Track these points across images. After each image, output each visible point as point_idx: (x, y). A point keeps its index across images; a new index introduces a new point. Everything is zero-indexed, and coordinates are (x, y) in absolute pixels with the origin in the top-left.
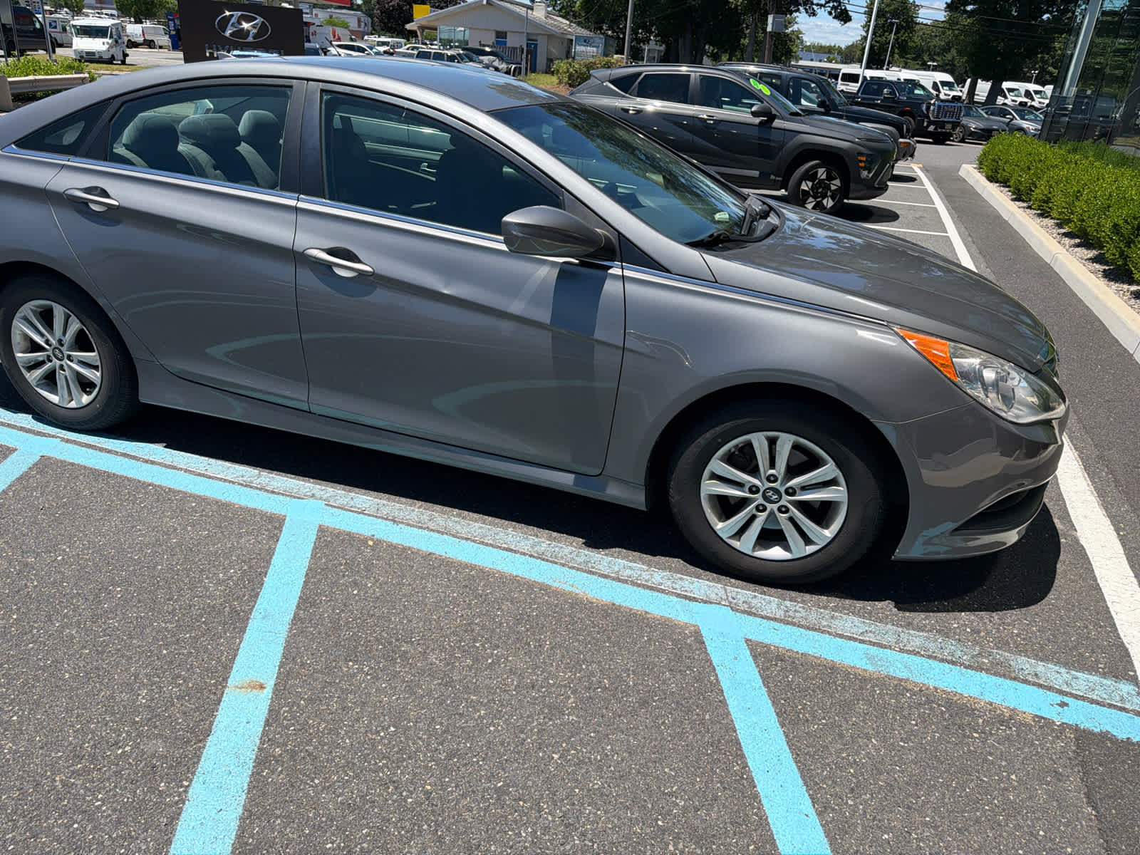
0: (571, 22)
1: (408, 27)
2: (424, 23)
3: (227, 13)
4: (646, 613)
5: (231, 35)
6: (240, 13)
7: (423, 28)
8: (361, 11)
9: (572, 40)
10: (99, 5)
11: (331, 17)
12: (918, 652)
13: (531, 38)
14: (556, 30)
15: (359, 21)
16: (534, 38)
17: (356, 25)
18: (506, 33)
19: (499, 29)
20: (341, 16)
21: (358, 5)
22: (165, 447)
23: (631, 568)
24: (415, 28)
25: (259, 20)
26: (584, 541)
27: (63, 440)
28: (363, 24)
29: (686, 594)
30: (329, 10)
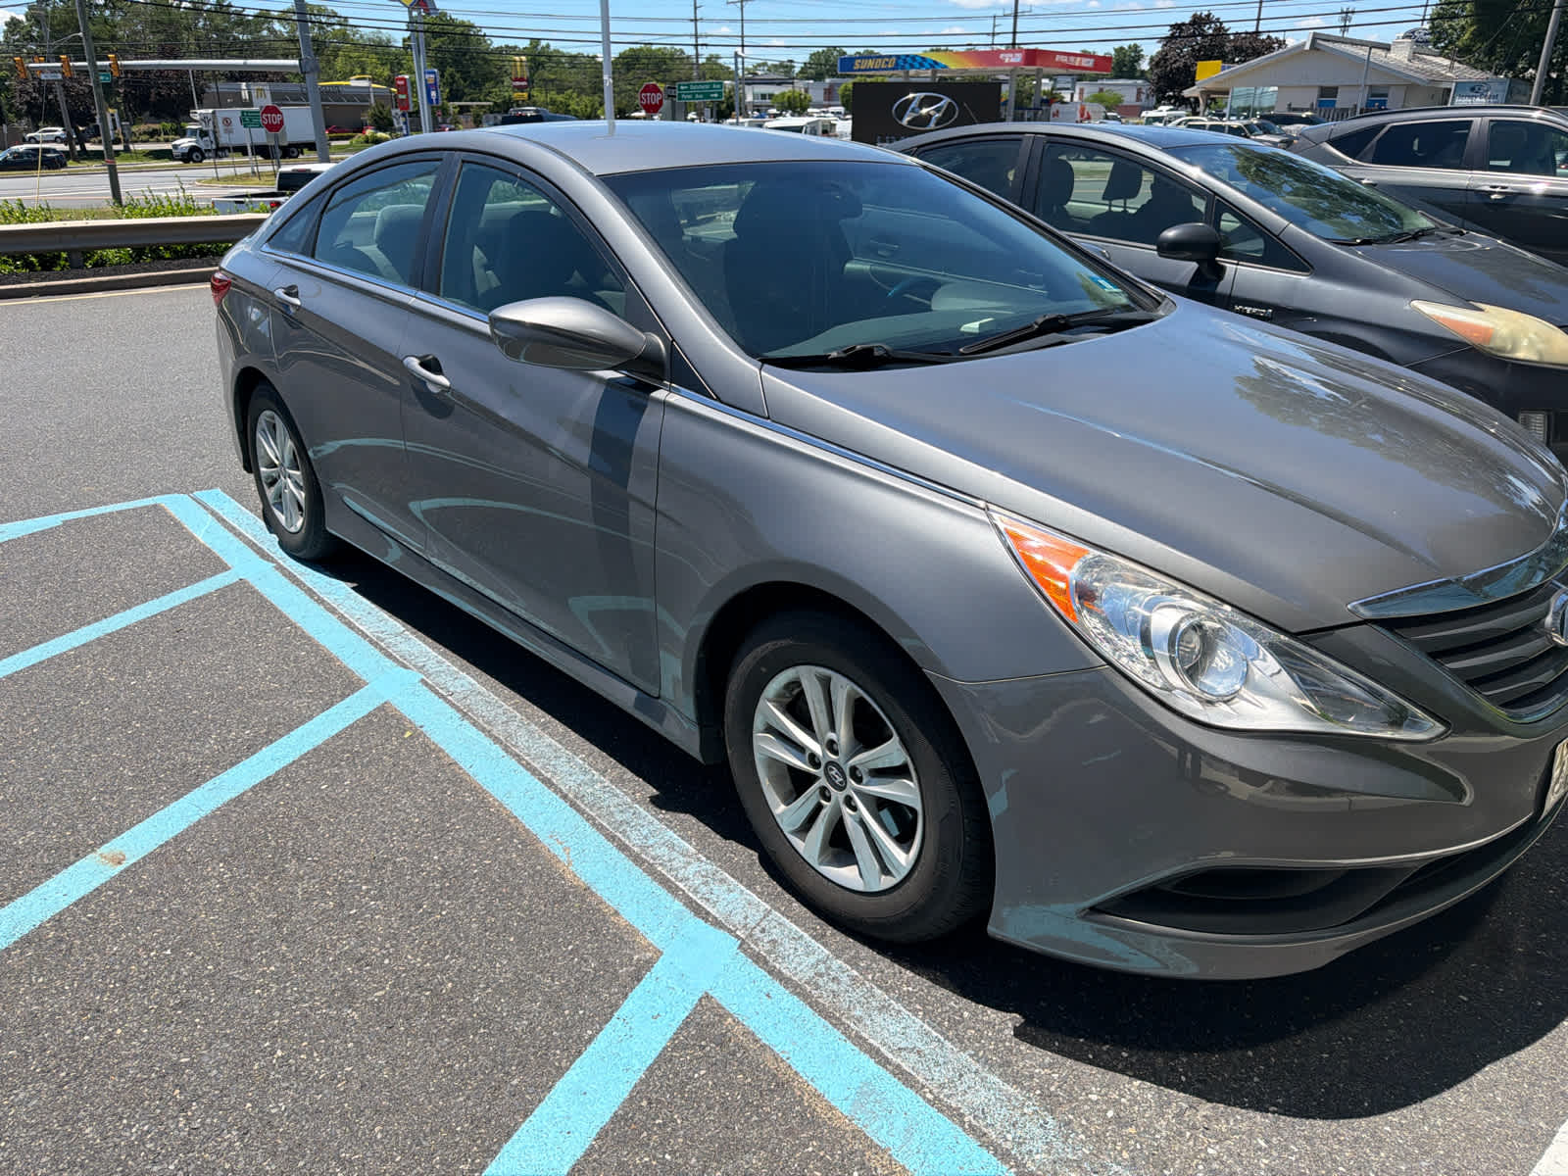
0: (1453, 60)
1: (1186, 93)
2: (1210, 86)
3: (911, 96)
4: (616, 913)
5: (909, 122)
6: (923, 95)
7: (1207, 93)
8: (1146, 79)
9: (1449, 90)
10: (827, 103)
11: (1101, 90)
12: (962, 1115)
13: (1375, 92)
14: (1422, 77)
15: (1139, 92)
16: (1382, 92)
17: (1134, 98)
18: (1336, 88)
19: (1325, 84)
20: (1112, 88)
21: (1143, 72)
22: (353, 588)
23: (672, 847)
24: (1196, 94)
25: (946, 101)
26: (655, 792)
27: (280, 568)
28: (1143, 97)
29: (703, 904)
30: (1099, 82)
